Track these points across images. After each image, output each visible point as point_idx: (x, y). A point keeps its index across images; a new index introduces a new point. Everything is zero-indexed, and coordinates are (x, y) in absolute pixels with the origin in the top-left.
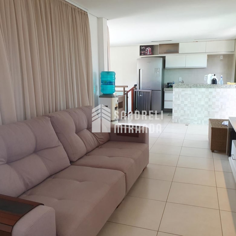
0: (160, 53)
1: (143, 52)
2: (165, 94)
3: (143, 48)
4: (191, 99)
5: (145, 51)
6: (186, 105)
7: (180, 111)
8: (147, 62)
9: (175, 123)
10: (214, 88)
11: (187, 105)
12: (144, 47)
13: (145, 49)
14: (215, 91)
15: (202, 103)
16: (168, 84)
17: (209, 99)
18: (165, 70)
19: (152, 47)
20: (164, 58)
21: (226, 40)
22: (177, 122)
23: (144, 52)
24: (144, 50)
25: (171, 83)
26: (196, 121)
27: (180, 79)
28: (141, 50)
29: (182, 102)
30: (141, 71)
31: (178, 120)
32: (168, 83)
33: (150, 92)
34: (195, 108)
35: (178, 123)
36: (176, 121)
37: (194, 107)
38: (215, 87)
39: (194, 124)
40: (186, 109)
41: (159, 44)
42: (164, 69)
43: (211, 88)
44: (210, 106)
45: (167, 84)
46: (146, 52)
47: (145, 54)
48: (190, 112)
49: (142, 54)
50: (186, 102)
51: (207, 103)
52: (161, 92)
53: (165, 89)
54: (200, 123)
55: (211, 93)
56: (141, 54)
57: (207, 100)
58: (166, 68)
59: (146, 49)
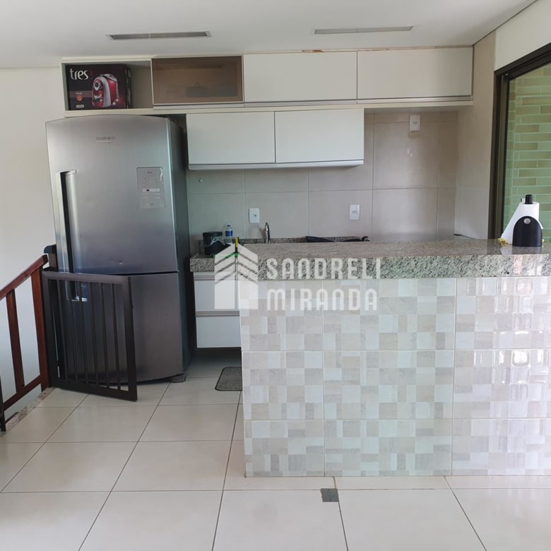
0: (160, 101)
1: (79, 95)
2: (196, 283)
3: (78, 75)
4: (338, 340)
5: (91, 88)
6: (313, 374)
7: (284, 411)
8: (98, 138)
9: (259, 474)
10: (462, 273)
11: (319, 371)
12: (84, 73)
13: (91, 81)
14: (473, 291)
15: (404, 358)
16: (207, 236)
17: (441, 339)
18: (187, 177)
19: (122, 72)
20: (179, 123)
21: (436, 47)
22: (272, 469)
23: (88, 94)
24: (86, 85)
25: (220, 234)
26: (369, 458)
27: (256, 216)
28: (72, 85)
29: (294, 358)
30: (71, 179)
31: (275, 460)
32: (205, 234)
33: (120, 286)
34: (364, 389)
35: (275, 472)
36: (267, 466)
37: (357, 383)
38: (469, 272)
39: (363, 475)
40: (315, 394)
41: (154, 56)
42: (185, 175)
43: (445, 274)
44: (444, 374)
45: (202, 238)
46: (96, 93)
47: (89, 104)
48: (338, 410)
49: (80, 103)
50: (314, 360)
51: (426, 357)
52: (175, 280)
53: (193, 261)
54: (394, 466)
55: (446, 303)
56: (71, 105)
57: (425, 342)
58: (190, 168)
59: (96, 81)
